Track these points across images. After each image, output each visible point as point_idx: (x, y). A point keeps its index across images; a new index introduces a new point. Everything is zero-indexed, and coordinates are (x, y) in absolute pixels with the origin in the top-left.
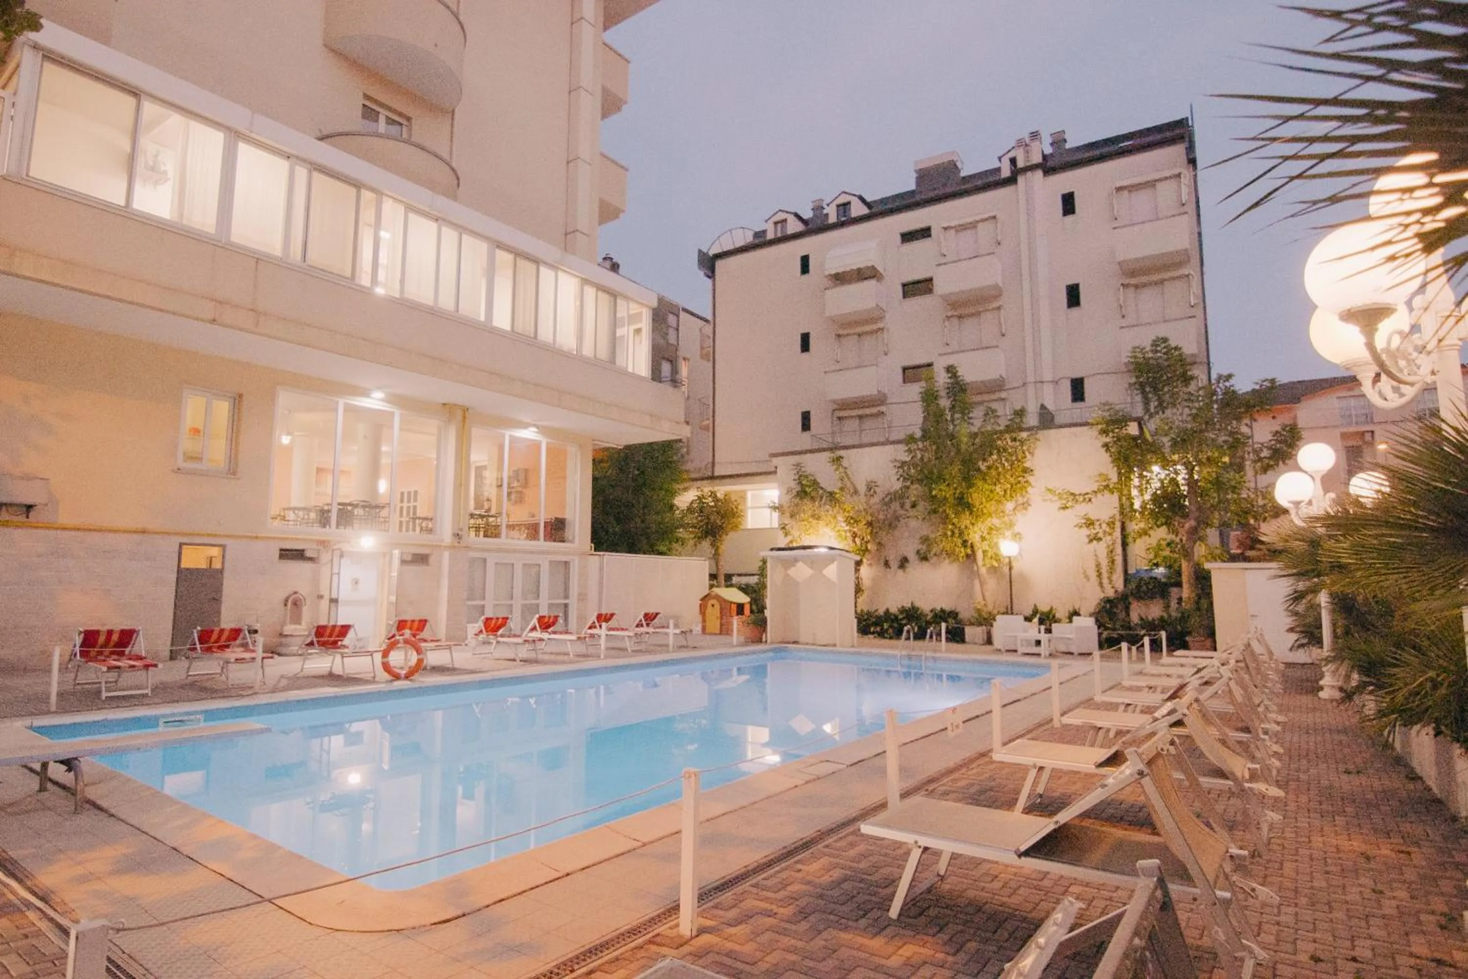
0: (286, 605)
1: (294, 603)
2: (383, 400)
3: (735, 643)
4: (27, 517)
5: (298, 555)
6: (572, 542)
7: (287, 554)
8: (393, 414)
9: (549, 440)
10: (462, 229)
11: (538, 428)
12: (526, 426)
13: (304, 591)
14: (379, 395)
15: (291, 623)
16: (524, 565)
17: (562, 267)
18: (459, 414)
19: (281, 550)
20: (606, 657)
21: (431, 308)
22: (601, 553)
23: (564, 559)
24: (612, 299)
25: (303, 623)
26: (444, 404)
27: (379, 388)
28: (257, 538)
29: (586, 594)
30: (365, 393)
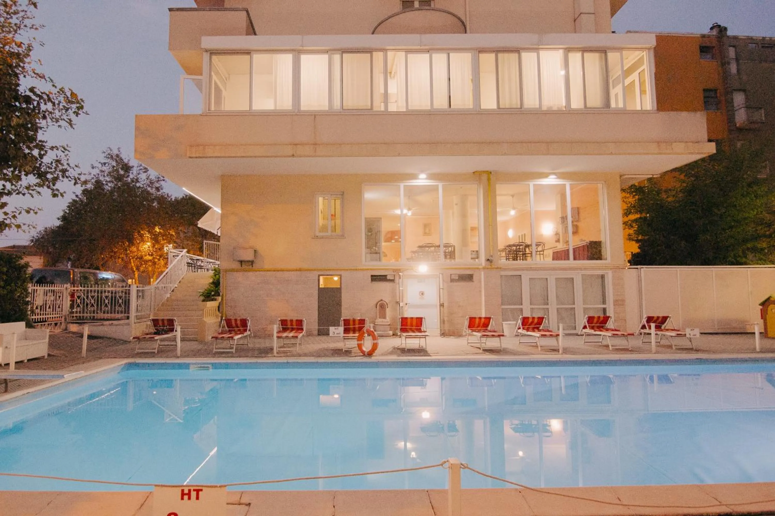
0: (376, 307)
1: (382, 307)
2: (426, 179)
3: (758, 349)
4: (252, 266)
5: (382, 278)
6: (606, 259)
7: (375, 278)
8: (438, 185)
9: (571, 183)
10: (448, 50)
11: (556, 175)
12: (546, 175)
13: (387, 299)
14: (423, 176)
15: (379, 318)
16: (556, 279)
17: (541, 47)
18: (485, 177)
19: (372, 276)
20: (657, 352)
21: (430, 111)
22: (639, 267)
23: (600, 272)
24: (603, 55)
25: (387, 318)
26: (474, 173)
27: (422, 172)
28: (356, 270)
29: (623, 301)
30: (414, 177)
